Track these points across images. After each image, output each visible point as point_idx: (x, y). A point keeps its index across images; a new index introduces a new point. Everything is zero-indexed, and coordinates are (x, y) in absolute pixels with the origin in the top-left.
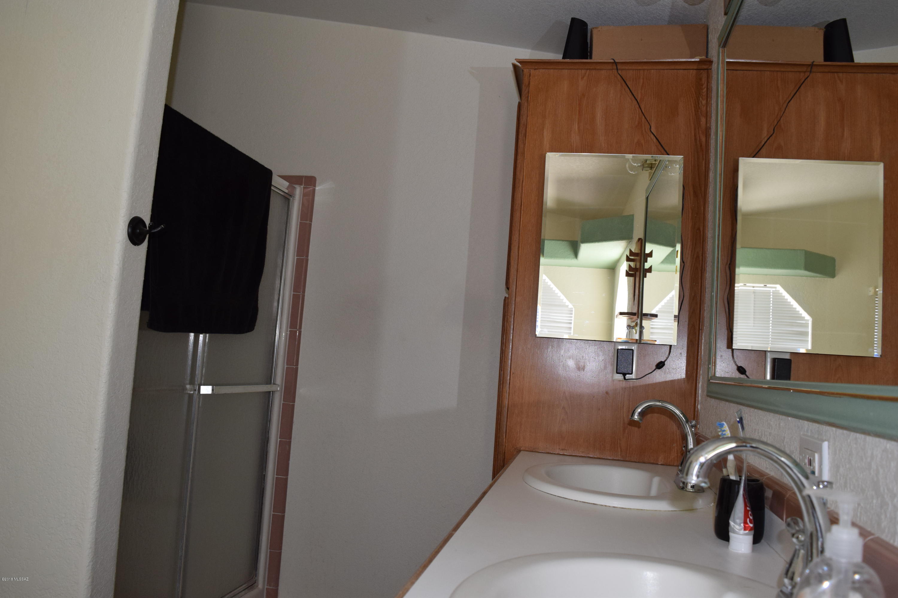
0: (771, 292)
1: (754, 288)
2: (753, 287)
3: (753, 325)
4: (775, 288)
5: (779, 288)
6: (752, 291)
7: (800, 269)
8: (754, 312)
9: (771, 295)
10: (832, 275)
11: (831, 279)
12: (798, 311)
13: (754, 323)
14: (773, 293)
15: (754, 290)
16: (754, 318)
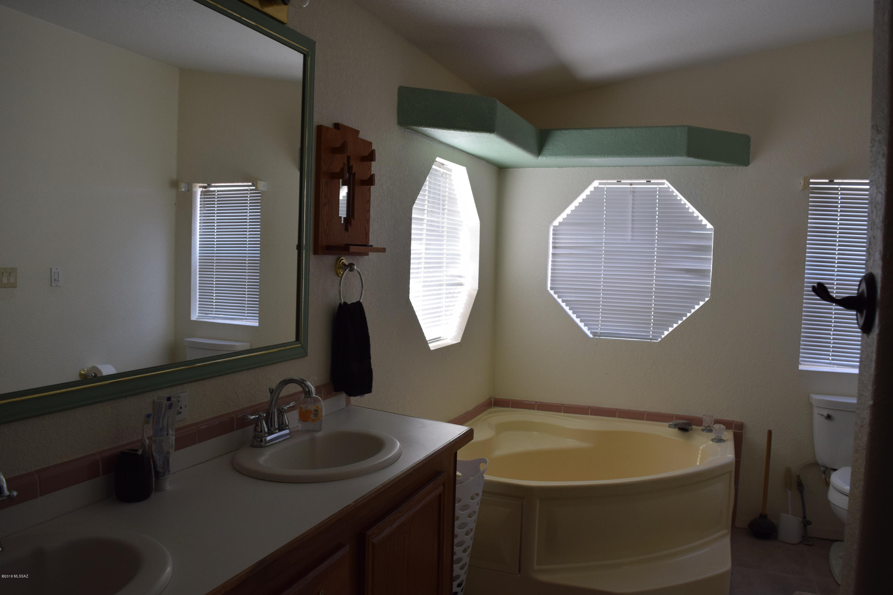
0: (657, 191)
1: (633, 186)
2: (631, 184)
3: (630, 238)
4: (663, 184)
5: (667, 184)
6: (629, 190)
7: (681, 155)
8: (633, 220)
9: (657, 195)
10: (745, 162)
11: (744, 168)
12: (696, 217)
13: (632, 236)
14: (659, 191)
15: (633, 188)
16: (632, 228)
